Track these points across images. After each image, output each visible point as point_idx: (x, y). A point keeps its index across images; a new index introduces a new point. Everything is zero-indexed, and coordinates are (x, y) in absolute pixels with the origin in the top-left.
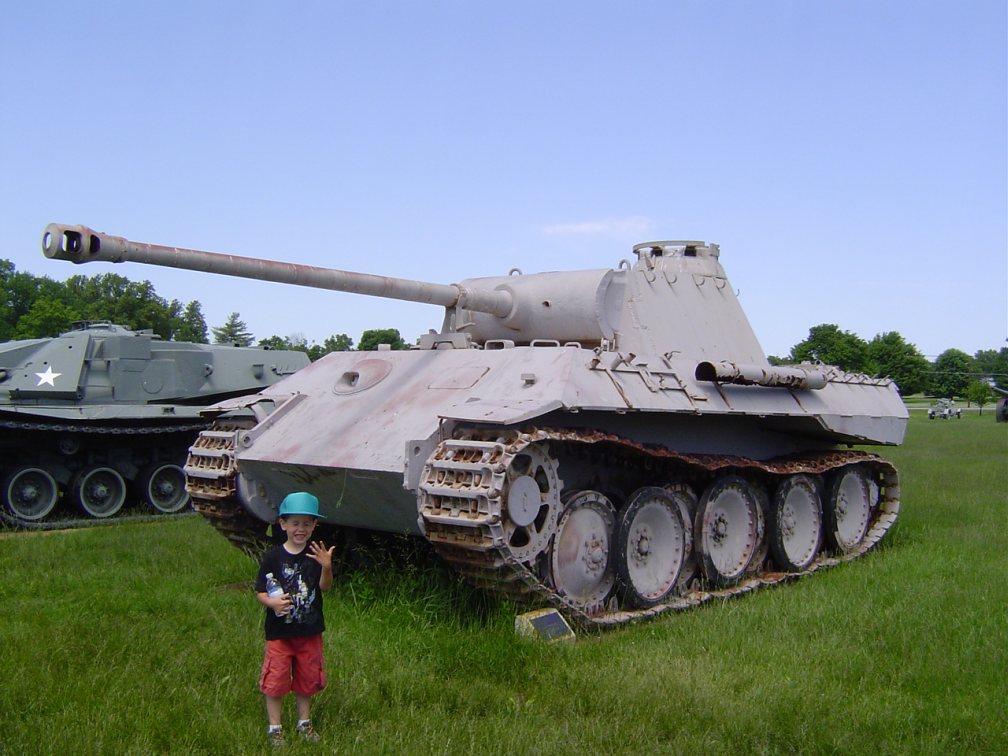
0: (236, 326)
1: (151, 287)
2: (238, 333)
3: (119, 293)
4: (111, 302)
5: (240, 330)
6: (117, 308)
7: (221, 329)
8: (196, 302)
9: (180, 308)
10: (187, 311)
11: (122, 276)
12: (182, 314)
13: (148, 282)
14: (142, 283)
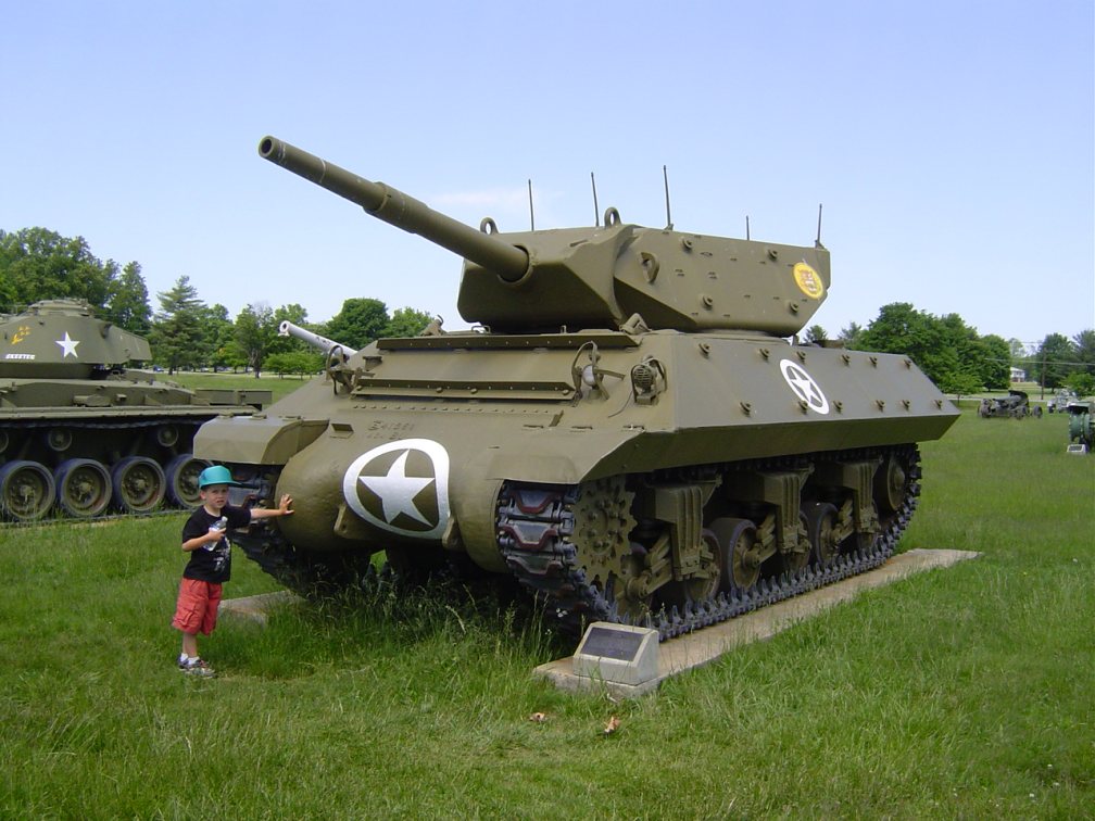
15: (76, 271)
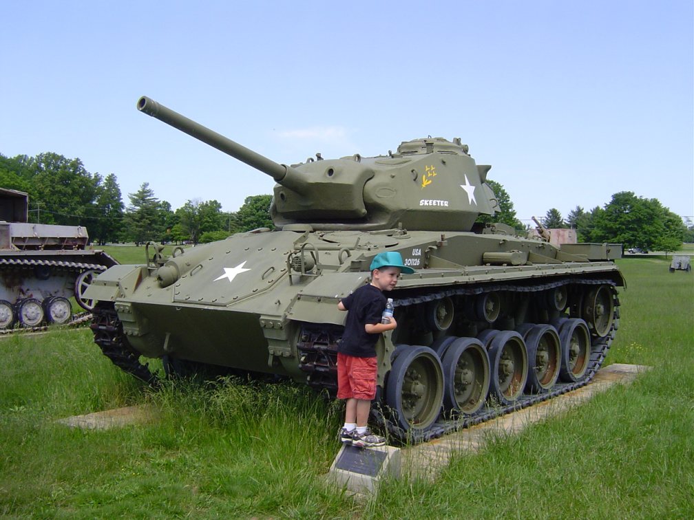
0: (146, 192)
1: (81, 163)
2: (148, 198)
3: (57, 168)
4: (52, 174)
5: (149, 196)
6: (57, 179)
7: (135, 195)
8: (113, 175)
9: (100, 179)
10: (106, 181)
11: (60, 155)
12: (102, 184)
13: (78, 159)
14: (73, 160)
15: (75, 180)
